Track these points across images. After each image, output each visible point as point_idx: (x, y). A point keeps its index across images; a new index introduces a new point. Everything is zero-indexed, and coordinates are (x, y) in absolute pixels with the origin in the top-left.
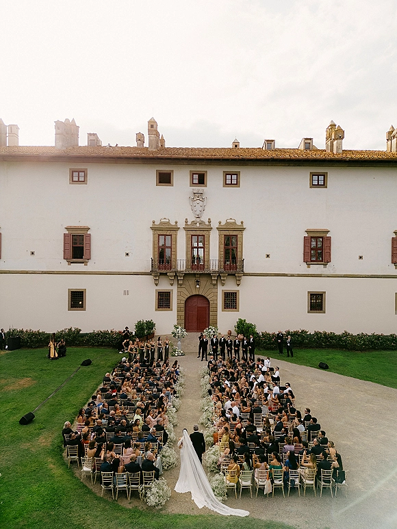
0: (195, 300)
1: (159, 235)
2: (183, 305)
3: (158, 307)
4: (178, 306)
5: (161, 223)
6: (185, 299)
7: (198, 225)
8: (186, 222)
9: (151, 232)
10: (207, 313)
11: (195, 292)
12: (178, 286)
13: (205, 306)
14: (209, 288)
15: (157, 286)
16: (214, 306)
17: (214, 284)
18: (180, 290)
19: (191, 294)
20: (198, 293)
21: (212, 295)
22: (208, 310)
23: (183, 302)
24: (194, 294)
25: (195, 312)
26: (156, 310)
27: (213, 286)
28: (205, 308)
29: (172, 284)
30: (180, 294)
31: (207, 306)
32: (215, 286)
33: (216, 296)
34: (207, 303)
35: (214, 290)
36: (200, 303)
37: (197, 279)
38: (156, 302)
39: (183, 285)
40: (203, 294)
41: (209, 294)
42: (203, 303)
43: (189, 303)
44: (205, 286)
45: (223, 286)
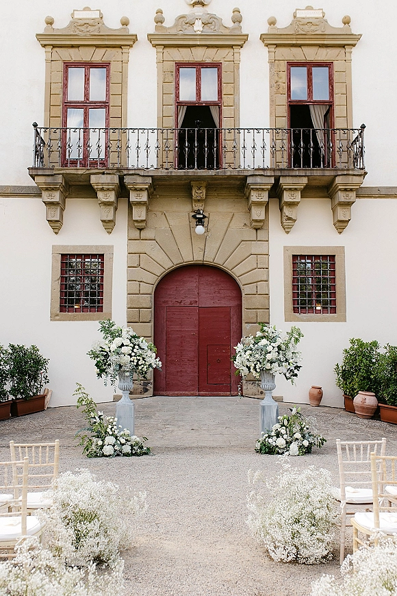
0: (191, 283)
1: (68, 65)
2: (148, 301)
3: (62, 309)
4: (130, 301)
5: (75, 23)
6: (154, 280)
7: (198, 27)
8: (159, 21)
9: (41, 54)
10: (233, 327)
11: (189, 255)
12: (130, 231)
13: (224, 303)
14: (240, 241)
15: (56, 233)
16: (257, 302)
17: (256, 221)
18: (138, 246)
19: (177, 262)
20: (201, 259)
21: (251, 262)
22: (234, 319)
23: (150, 289)
24: (187, 260)
25: (190, 327)
26: (54, 317)
27: (255, 231)
28: (225, 311)
29: (109, 225)
30: (136, 261)
31: (233, 303)
32: (259, 229)
33: (264, 266)
34: (234, 294)
35: (256, 248)
36: (209, 295)
37: (196, 209)
38: (53, 289)
39: (149, 224)
40: (219, 262)
41: (240, 261)
42: (219, 295)
43: (170, 295)
44: (224, 233)
45: (288, 232)
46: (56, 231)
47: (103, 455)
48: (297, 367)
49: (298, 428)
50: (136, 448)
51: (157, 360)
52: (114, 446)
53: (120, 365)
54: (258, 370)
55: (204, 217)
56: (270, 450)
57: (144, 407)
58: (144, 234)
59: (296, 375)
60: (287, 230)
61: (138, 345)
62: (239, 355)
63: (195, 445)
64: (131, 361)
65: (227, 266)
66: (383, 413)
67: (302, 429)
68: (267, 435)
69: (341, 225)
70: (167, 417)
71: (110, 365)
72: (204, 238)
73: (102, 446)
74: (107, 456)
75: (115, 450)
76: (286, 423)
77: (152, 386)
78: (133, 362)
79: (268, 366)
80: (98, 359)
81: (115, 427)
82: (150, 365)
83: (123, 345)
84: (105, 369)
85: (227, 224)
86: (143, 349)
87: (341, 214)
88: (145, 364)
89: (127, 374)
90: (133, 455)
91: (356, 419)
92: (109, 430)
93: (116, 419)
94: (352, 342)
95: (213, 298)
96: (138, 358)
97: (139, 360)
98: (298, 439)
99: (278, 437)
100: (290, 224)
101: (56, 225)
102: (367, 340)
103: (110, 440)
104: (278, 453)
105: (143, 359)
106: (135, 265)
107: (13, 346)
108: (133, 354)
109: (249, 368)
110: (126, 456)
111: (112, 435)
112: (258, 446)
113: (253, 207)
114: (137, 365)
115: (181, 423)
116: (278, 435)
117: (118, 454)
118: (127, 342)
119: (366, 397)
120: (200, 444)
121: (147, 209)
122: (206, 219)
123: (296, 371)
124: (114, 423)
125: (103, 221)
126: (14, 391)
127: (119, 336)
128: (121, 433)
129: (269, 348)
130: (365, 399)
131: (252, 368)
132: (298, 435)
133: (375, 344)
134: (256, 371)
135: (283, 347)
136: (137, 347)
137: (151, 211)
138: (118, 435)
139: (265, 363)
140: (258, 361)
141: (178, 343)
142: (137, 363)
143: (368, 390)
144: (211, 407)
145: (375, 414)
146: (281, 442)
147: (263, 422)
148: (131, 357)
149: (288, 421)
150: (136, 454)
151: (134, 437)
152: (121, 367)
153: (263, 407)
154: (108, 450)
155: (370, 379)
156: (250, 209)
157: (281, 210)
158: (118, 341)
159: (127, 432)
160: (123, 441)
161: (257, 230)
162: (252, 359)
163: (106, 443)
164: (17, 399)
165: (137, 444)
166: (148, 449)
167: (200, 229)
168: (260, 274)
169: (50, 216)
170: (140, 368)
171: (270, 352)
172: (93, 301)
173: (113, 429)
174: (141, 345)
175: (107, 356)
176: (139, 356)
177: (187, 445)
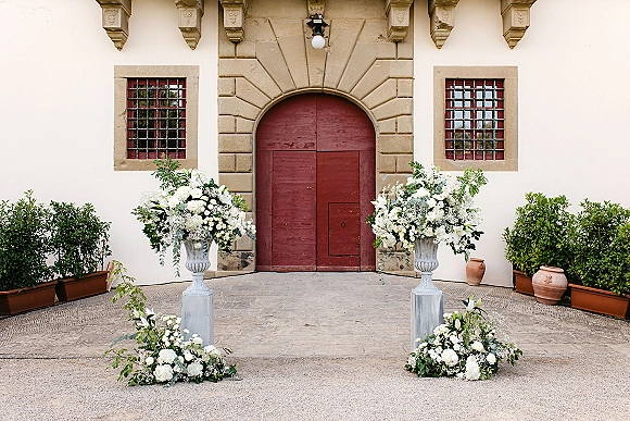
0: (306, 119)
2: (247, 143)
3: (130, 154)
4: (222, 143)
6: (255, 113)
10: (364, 179)
11: (303, 78)
12: (222, 46)
13: (351, 146)
14: (374, 58)
15: (120, 49)
16: (396, 143)
17: (397, 29)
18: (233, 67)
19: (287, 88)
20: (320, 84)
21: (388, 89)
22: (365, 168)
23: (251, 126)
24: (301, 86)
25: (305, 179)
26: (118, 165)
27: (394, 45)
28: (353, 157)
29: (192, 35)
30: (231, 87)
31: (363, 146)
32: (400, 41)
33: (407, 95)
34: (364, 133)
35: (396, 69)
36: (330, 135)
37: (313, 13)
38: (117, 127)
39: (247, 37)
40: (344, 87)
41: (373, 87)
42: (344, 135)
43: (277, 134)
44: (351, 47)
45: (439, 47)
46: (119, 45)
47: (154, 382)
48: (477, 234)
49: (477, 333)
50: (211, 367)
51: (249, 222)
52: (173, 365)
53: (185, 231)
54: (413, 239)
55: (324, 24)
56: (432, 370)
57: (240, 288)
58: (242, 49)
59: (473, 247)
60: (438, 43)
61: (217, 199)
62: (380, 214)
63: (308, 354)
64: (204, 225)
65: (356, 94)
66: (576, 296)
67: (483, 334)
68: (425, 344)
69: (514, 35)
70: (271, 305)
71: (167, 231)
72: (324, 54)
73: (153, 367)
74: (161, 383)
75: (175, 373)
76: (458, 325)
77: (253, 259)
78: (207, 225)
79: (429, 232)
80: (150, 222)
81: (176, 334)
82: (237, 231)
83: (190, 198)
84: (161, 238)
85: (356, 34)
86: (224, 205)
87: (516, 19)
88: (226, 230)
89: (199, 245)
90: (205, 378)
91: (537, 305)
92: (165, 339)
93: (179, 320)
94: (530, 197)
95: (336, 140)
96: (216, 219)
97: (217, 222)
98: (478, 352)
99: (444, 348)
100: (444, 34)
101: (118, 36)
102: (550, 195)
103: (167, 355)
104: (445, 374)
105: (224, 221)
106: (229, 93)
107: (57, 205)
108: (207, 213)
109: (396, 235)
110: (194, 381)
111: (170, 347)
112: (412, 362)
113: (392, 9)
114: (215, 230)
115: (291, 315)
116: (446, 344)
117: (180, 379)
118: (197, 193)
119: (552, 274)
120: (319, 352)
121: (245, 14)
122: (327, 28)
123: (473, 240)
124: (176, 327)
125: (183, 30)
126: (60, 266)
127: (186, 183)
128: (187, 343)
129: (431, 203)
130: (549, 277)
131: (401, 235)
132: (478, 346)
133: (562, 200)
134: (409, 241)
135: (452, 201)
136: (213, 201)
137: (250, 17)
138: (181, 347)
139: (424, 226)
140: (412, 223)
141: (289, 200)
142: (214, 227)
143: (553, 264)
144: (333, 289)
145: (564, 299)
146: (449, 357)
147: (419, 321)
148: (204, 217)
149: (462, 321)
150: (212, 379)
151: (209, 348)
152: (186, 234)
153: (419, 299)
154: (163, 373)
155: (556, 250)
156: (388, 14)
157: (431, 14)
158: (183, 192)
159: (197, 340)
160: (189, 357)
161: (397, 43)
162: (402, 220)
163: (159, 360)
164: (65, 277)
165: (213, 359)
166: (232, 368)
167: (318, 41)
168: (400, 105)
169: (107, 22)
170: (218, 235)
171: (431, 210)
172: (172, 144)
173: (172, 338)
174: (221, 198)
175: (163, 216)
176: (216, 216)
177: (298, 355)
